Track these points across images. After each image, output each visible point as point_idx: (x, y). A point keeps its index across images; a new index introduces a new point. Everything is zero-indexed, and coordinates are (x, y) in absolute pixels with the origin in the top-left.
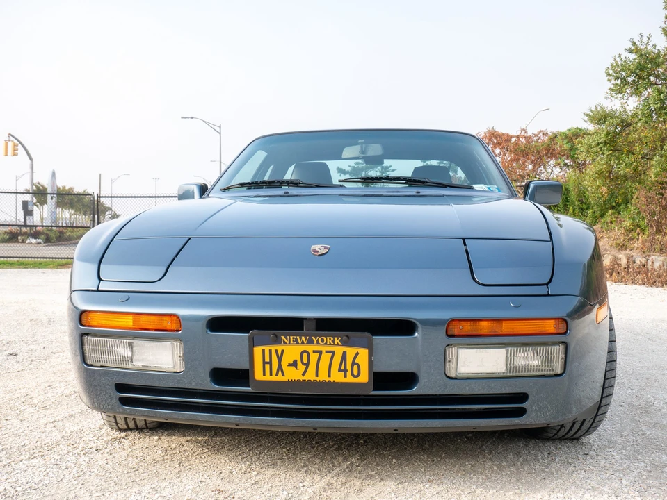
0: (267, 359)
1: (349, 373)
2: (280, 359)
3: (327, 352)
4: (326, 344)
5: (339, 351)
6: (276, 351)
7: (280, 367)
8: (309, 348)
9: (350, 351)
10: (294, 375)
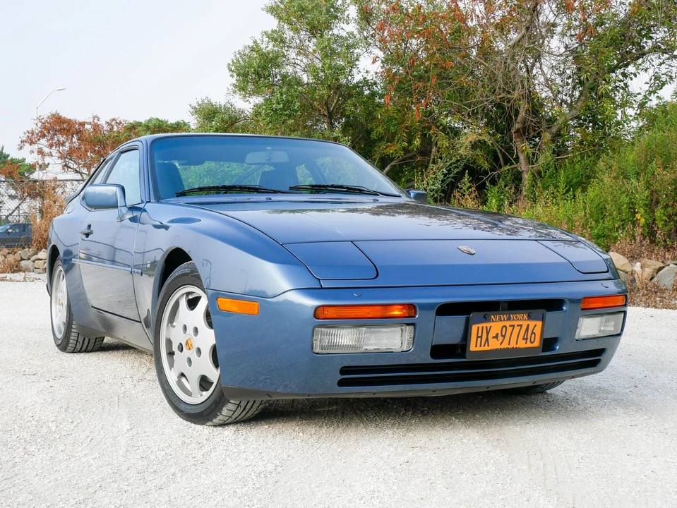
0: (480, 335)
1: (528, 341)
2: (488, 333)
3: (518, 325)
4: (518, 320)
5: (525, 324)
6: (487, 327)
7: (487, 339)
8: (508, 324)
9: (532, 323)
10: (494, 345)
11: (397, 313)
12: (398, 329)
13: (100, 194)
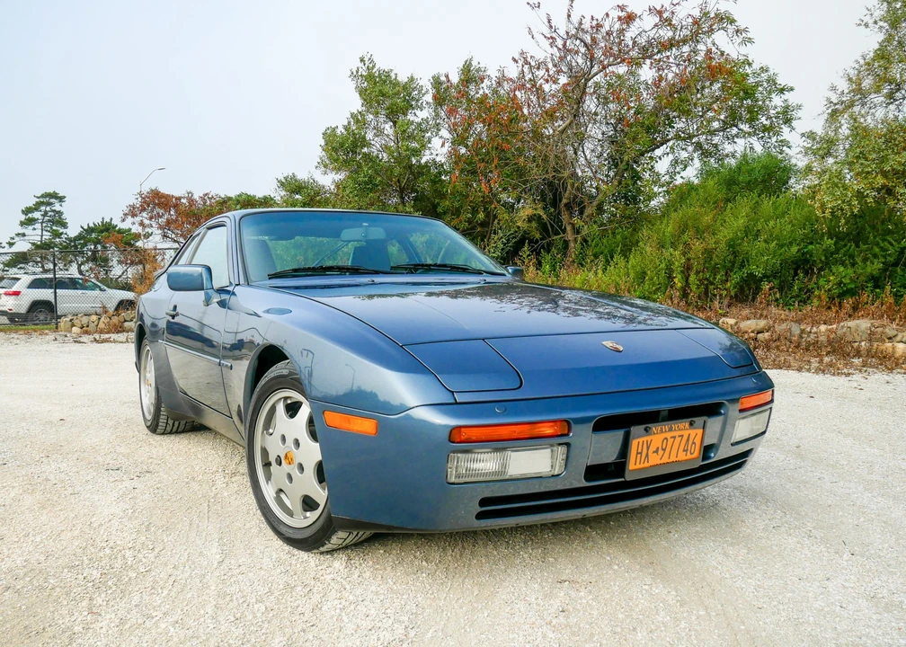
0: (640, 451)
1: (689, 451)
2: (648, 450)
3: (679, 436)
4: (680, 429)
5: (686, 433)
6: (647, 441)
7: (647, 455)
8: (668, 435)
9: (693, 432)
10: (655, 460)
11: (548, 431)
12: (549, 450)
13: (185, 275)
